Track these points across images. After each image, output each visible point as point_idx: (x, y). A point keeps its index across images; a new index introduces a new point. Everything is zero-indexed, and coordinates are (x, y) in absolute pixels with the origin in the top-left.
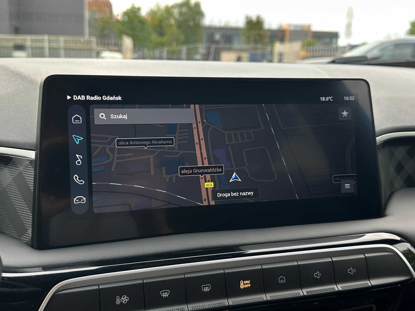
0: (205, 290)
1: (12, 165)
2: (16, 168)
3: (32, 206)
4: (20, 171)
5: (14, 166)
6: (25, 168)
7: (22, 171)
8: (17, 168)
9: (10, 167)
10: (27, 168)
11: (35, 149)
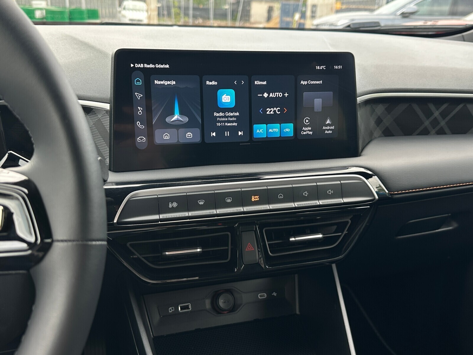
0: (228, 201)
1: (92, 114)
2: (95, 116)
3: (108, 142)
4: (99, 118)
5: (94, 114)
6: (103, 116)
7: (100, 118)
8: (97, 116)
9: (91, 115)
10: (104, 116)
11: (109, 103)
